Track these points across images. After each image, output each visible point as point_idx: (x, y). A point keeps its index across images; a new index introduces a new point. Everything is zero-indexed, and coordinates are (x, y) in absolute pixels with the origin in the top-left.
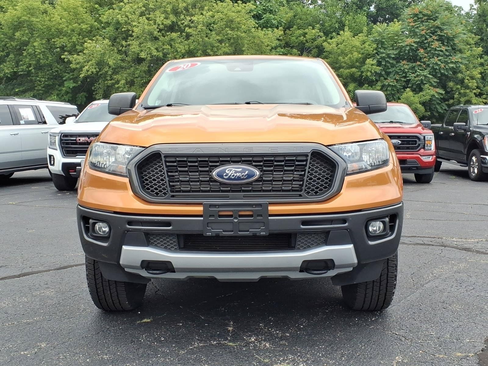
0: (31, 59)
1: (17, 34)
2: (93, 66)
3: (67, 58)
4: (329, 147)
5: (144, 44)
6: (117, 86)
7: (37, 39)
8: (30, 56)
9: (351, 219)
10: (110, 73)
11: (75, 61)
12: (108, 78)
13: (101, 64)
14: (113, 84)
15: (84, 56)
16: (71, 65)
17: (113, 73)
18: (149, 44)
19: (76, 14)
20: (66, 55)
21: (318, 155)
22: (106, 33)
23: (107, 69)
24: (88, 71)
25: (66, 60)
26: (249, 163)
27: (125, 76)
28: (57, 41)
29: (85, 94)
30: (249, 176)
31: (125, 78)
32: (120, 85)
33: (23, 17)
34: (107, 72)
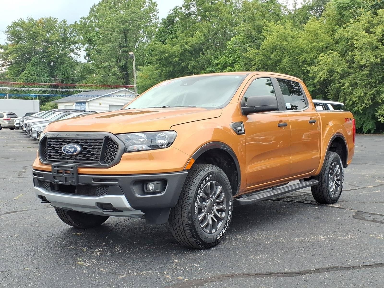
0: (282, 72)
1: (272, 55)
2: (325, 73)
3: (306, 69)
4: (116, 135)
5: (365, 53)
6: (342, 88)
7: (287, 57)
8: (281, 69)
9: (120, 179)
10: (337, 78)
11: (312, 70)
12: (336, 82)
13: (331, 72)
14: (340, 87)
15: (319, 67)
16: (309, 74)
17: (340, 78)
18: (369, 53)
19: (316, 35)
20: (305, 67)
21: (108, 140)
22: (339, 47)
23: (336, 75)
24: (321, 78)
25: (305, 71)
26: (77, 143)
27: (350, 80)
28: (301, 57)
29: (322, 95)
30: (75, 151)
31: (350, 82)
32: (345, 87)
33: (277, 43)
34: (336, 77)
